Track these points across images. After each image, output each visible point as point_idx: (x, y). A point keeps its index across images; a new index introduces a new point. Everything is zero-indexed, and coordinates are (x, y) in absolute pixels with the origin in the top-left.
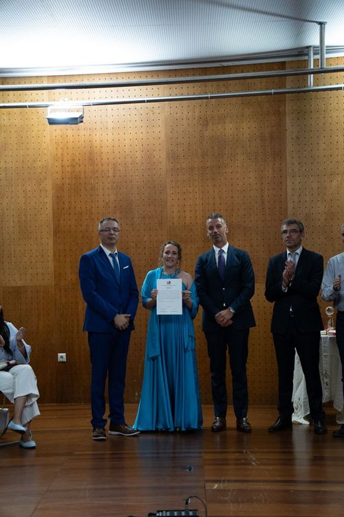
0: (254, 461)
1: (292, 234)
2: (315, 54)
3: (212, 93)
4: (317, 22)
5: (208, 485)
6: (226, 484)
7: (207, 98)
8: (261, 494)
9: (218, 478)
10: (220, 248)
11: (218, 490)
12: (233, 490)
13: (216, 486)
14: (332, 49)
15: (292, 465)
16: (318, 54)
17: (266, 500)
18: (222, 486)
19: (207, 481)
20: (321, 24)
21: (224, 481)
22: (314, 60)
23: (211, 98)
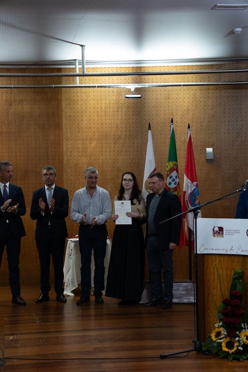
0: (37, 320)
1: (51, 176)
2: (79, 65)
3: (14, 85)
4: (80, 45)
5: (6, 338)
6: (18, 336)
7: (11, 88)
8: (41, 341)
9: (14, 332)
10: (5, 184)
11: (12, 340)
12: (23, 339)
13: (11, 338)
14: (89, 62)
15: (62, 321)
16: (81, 65)
17: (43, 344)
18: (15, 337)
19: (5, 335)
20: (82, 46)
21: (17, 334)
22: (79, 68)
23: (14, 88)
